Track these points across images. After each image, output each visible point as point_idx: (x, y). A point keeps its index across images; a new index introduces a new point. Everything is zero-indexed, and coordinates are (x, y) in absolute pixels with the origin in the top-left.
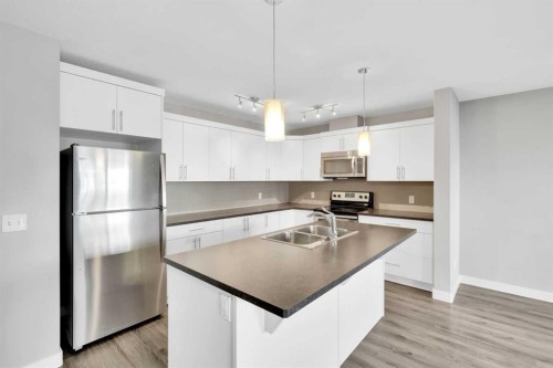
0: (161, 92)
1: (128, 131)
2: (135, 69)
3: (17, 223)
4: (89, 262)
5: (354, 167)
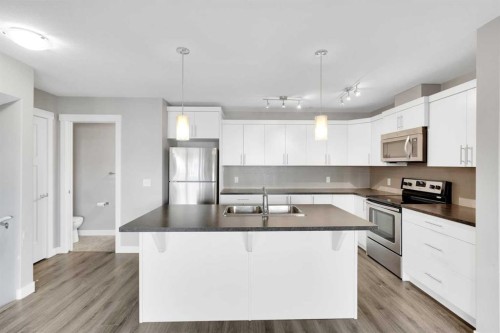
0: (219, 110)
5: (407, 149)
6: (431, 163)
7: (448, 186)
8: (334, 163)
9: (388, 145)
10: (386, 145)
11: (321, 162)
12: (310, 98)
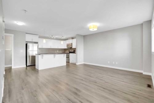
0: (38, 36)
1: (34, 41)
2: (35, 34)
3: (21, 51)
4: (29, 56)
5: (70, 46)
6: (73, 48)
7: (74, 50)
8: (59, 48)
9: (68, 45)
10: (67, 45)
11: (57, 48)
12: (57, 37)
